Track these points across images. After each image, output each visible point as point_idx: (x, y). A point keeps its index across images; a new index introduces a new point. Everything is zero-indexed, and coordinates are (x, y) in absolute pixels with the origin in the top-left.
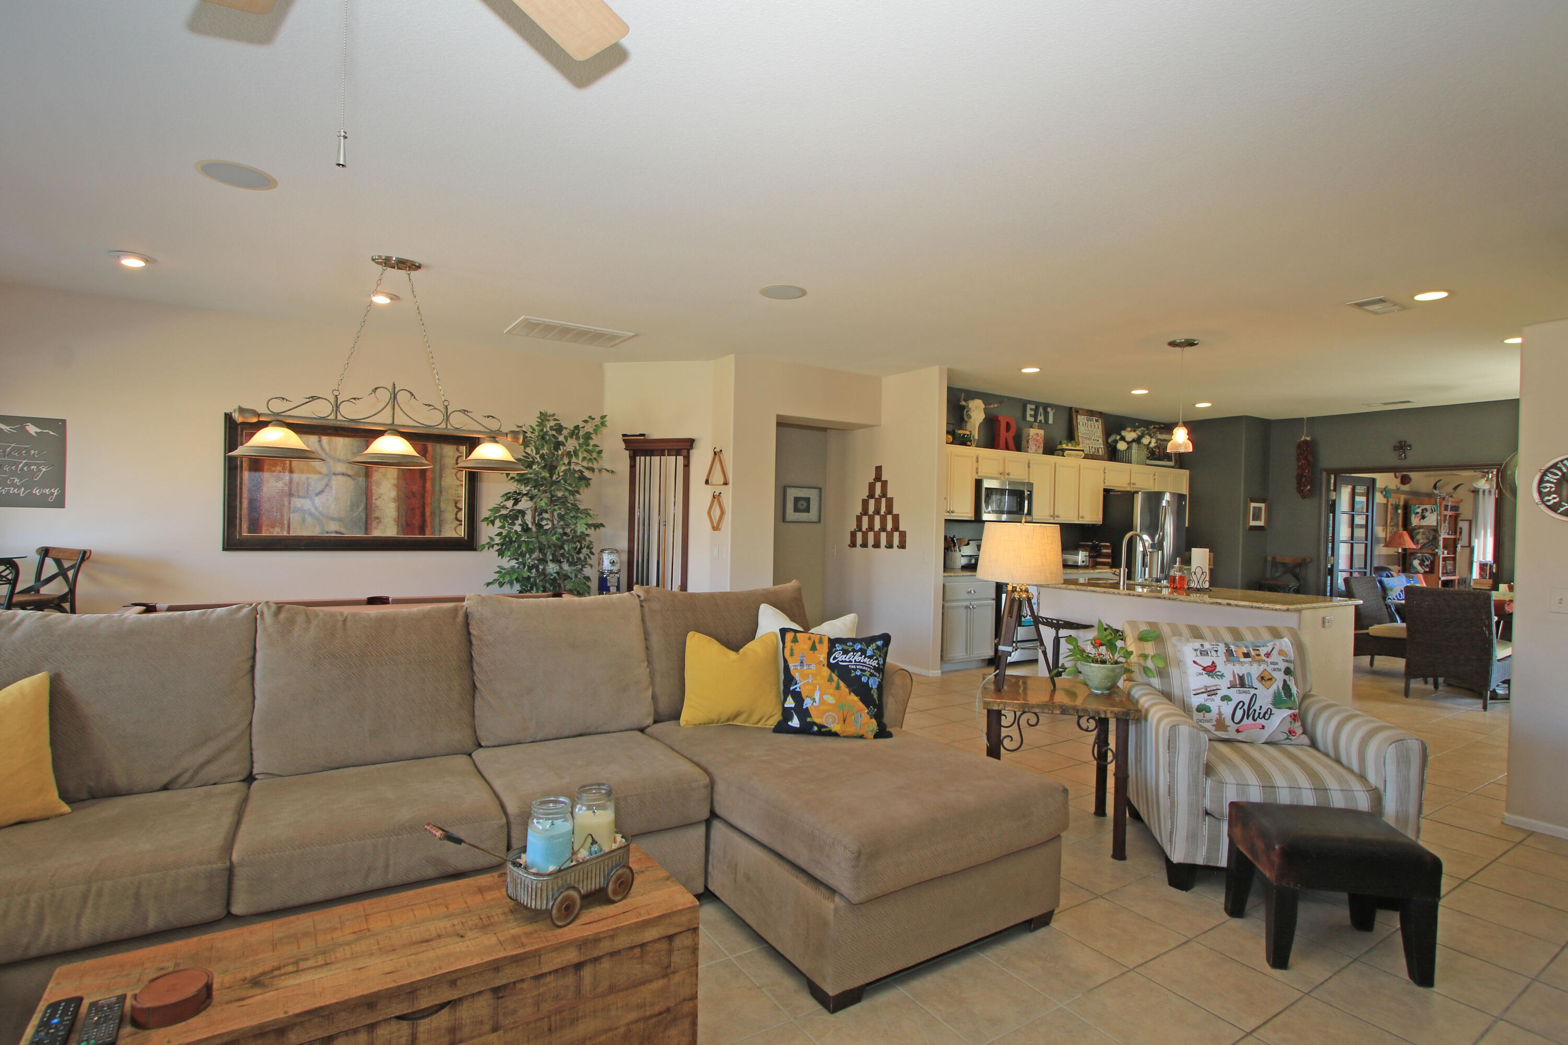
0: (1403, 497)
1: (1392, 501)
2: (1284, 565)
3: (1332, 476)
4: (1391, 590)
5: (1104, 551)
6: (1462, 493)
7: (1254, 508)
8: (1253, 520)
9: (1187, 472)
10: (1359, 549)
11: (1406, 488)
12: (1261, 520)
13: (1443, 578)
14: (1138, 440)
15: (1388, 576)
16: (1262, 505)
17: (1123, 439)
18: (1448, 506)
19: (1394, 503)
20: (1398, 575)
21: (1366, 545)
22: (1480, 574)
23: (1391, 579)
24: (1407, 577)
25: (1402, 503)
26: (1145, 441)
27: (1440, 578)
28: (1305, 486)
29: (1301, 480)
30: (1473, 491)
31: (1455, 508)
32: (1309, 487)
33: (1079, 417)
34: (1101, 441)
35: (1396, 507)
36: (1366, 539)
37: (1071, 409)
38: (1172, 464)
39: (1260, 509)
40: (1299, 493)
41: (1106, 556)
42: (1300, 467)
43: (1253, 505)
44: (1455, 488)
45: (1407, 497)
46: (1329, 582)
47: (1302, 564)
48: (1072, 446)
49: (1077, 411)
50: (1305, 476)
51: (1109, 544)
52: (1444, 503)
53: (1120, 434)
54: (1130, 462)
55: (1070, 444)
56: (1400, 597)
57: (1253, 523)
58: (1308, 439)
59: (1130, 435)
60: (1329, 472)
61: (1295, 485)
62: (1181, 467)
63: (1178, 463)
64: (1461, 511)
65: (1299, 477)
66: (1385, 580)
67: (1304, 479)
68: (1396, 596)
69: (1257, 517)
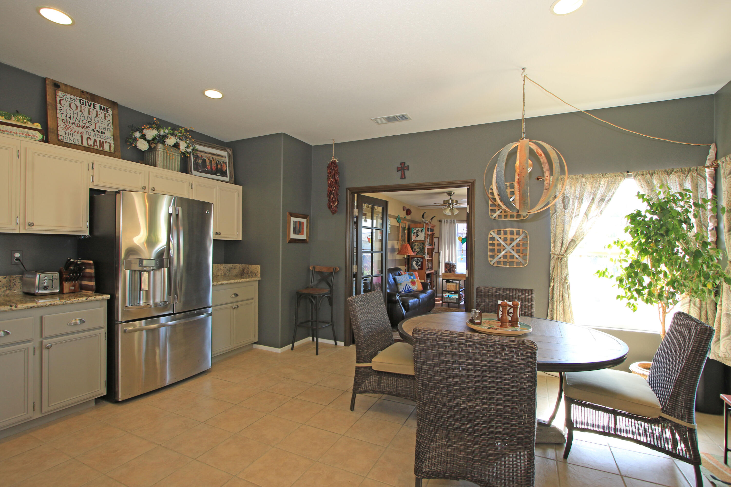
0: (407, 223)
1: (402, 225)
2: (321, 273)
3: (356, 195)
4: (401, 284)
5: (88, 271)
6: (435, 222)
7: (295, 222)
8: (294, 233)
9: (241, 188)
10: (377, 257)
11: (408, 217)
12: (303, 234)
13: (427, 272)
14: (161, 139)
15: (399, 275)
16: (304, 221)
17: (143, 137)
18: (429, 228)
19: (403, 226)
20: (405, 273)
21: (382, 254)
22: (445, 270)
23: (401, 276)
24: (410, 274)
25: (407, 227)
26: (171, 141)
27: (426, 272)
28: (334, 202)
29: (330, 197)
30: (440, 221)
31: (432, 230)
32: (336, 204)
33: (60, 94)
34: (109, 134)
35: (404, 229)
36: (382, 250)
37: (45, 79)
38: (227, 179)
39: (301, 224)
40: (330, 209)
41: (89, 278)
42: (330, 186)
43: (293, 219)
44: (432, 219)
45: (410, 223)
46: (354, 285)
47: (333, 273)
48: (19, 120)
49: (57, 86)
50: (334, 193)
51: (91, 262)
52: (427, 227)
53: (141, 131)
54: (155, 165)
55: (13, 118)
56: (406, 289)
57: (293, 236)
58: (336, 160)
59: (151, 134)
60: (353, 191)
61: (327, 202)
62: (236, 183)
63: (233, 179)
64: (435, 232)
65: (330, 193)
66: (397, 277)
67: (332, 196)
68: (404, 289)
69: (298, 231)
